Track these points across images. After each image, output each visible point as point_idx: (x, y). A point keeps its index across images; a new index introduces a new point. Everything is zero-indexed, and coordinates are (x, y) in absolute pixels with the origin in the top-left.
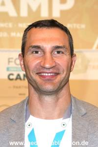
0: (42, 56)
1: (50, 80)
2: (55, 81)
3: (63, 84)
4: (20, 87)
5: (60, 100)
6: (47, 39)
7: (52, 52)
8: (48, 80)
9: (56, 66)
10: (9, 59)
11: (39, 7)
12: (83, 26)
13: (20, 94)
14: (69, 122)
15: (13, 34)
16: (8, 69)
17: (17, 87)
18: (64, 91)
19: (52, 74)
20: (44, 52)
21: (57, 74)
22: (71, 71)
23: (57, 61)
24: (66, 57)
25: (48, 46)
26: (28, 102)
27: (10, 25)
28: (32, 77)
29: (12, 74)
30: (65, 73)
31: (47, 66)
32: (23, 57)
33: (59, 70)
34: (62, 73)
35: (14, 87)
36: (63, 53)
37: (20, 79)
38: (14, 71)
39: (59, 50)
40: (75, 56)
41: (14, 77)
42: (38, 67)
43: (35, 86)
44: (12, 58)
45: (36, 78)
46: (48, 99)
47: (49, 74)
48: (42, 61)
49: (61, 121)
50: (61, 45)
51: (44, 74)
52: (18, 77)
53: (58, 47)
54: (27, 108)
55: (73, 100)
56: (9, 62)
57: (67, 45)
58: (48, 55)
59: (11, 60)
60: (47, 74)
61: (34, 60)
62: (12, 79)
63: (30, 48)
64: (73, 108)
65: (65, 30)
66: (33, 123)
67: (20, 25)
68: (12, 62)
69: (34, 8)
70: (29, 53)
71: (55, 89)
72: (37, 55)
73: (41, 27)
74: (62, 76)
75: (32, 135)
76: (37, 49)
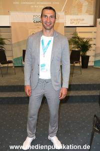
1: (49, 26)
7: (50, 17)
14: (53, 38)
15: (35, 6)
18: (52, 29)
24: (54, 19)
25: (49, 15)
26: (42, 31)
27: (34, 3)
31: (48, 21)
46: (48, 31)
49: (51, 37)
63: (44, 16)
65: (54, 10)
66: (43, 38)
74: (52, 25)
75: (42, 41)
76: (46, 16)
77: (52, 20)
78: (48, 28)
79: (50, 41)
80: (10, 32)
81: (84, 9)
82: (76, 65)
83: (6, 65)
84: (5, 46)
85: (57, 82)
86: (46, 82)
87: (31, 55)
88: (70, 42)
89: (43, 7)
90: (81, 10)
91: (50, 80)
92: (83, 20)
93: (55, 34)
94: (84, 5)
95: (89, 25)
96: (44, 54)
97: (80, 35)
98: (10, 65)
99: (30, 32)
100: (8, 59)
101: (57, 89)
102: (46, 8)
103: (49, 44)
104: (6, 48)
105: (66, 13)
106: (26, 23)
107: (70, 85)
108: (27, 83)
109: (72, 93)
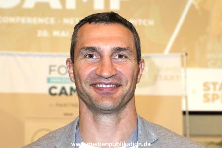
0: (99, 61)
1: (108, 94)
2: (115, 96)
3: (126, 100)
4: (65, 105)
5: (123, 121)
7: (111, 56)
8: (107, 93)
9: (117, 74)
10: (51, 66)
12: (151, 22)
13: (65, 115)
15: (56, 33)
16: (49, 80)
17: (61, 105)
19: (111, 86)
20: (101, 56)
21: (119, 86)
22: (136, 83)
23: (118, 69)
25: (106, 49)
27: (52, 21)
28: (84, 90)
29: (55, 88)
30: (129, 84)
31: (105, 74)
32: (73, 62)
33: (121, 80)
34: (125, 84)
35: (57, 105)
36: (126, 57)
37: (66, 94)
38: (58, 82)
39: (121, 53)
40: (143, 61)
41: (57, 91)
42: (92, 76)
43: (89, 102)
44: (55, 66)
45: (90, 91)
46: (106, 120)
47: (108, 86)
48: (97, 69)
50: (124, 46)
51: (101, 86)
52: (63, 92)
53: (120, 49)
55: (139, 121)
56: (51, 70)
57: (133, 46)
58: (106, 59)
59: (53, 68)
60: (104, 86)
62: (55, 94)
63: (83, 51)
64: (140, 132)
67: (66, 21)
68: (54, 70)
70: (80, 57)
71: (116, 106)
72: (91, 59)
73: (96, 22)
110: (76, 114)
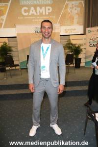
6: (47, 25)
10: (35, 27)
11: (42, 12)
14: (50, 45)
18: (50, 38)
25: (47, 27)
34: (50, 33)
35: (37, 35)
38: (37, 31)
45: (44, 35)
46: (46, 39)
54: (42, 41)
61: (44, 30)
65: (51, 23)
66: (43, 45)
69: (41, 12)
74: (50, 35)
75: (42, 47)
76: (44, 27)
77: (50, 30)
78: (47, 37)
79: (48, 47)
80: (17, 41)
81: (75, 20)
82: (71, 66)
83: (14, 68)
84: (12, 53)
85: (55, 80)
86: (46, 80)
87: (33, 59)
88: (65, 48)
89: (43, 20)
90: (73, 22)
91: (49, 79)
92: (75, 29)
93: (52, 42)
94: (75, 17)
95: (79, 34)
96: (44, 58)
97: (73, 42)
98: (17, 68)
99: (33, 40)
100: (15, 63)
101: (55, 86)
102: (45, 21)
103: (47, 50)
104: (13, 54)
105: (61, 24)
106: (29, 34)
107: (66, 83)
108: (31, 82)
109: (68, 89)
110: (41, 39)
